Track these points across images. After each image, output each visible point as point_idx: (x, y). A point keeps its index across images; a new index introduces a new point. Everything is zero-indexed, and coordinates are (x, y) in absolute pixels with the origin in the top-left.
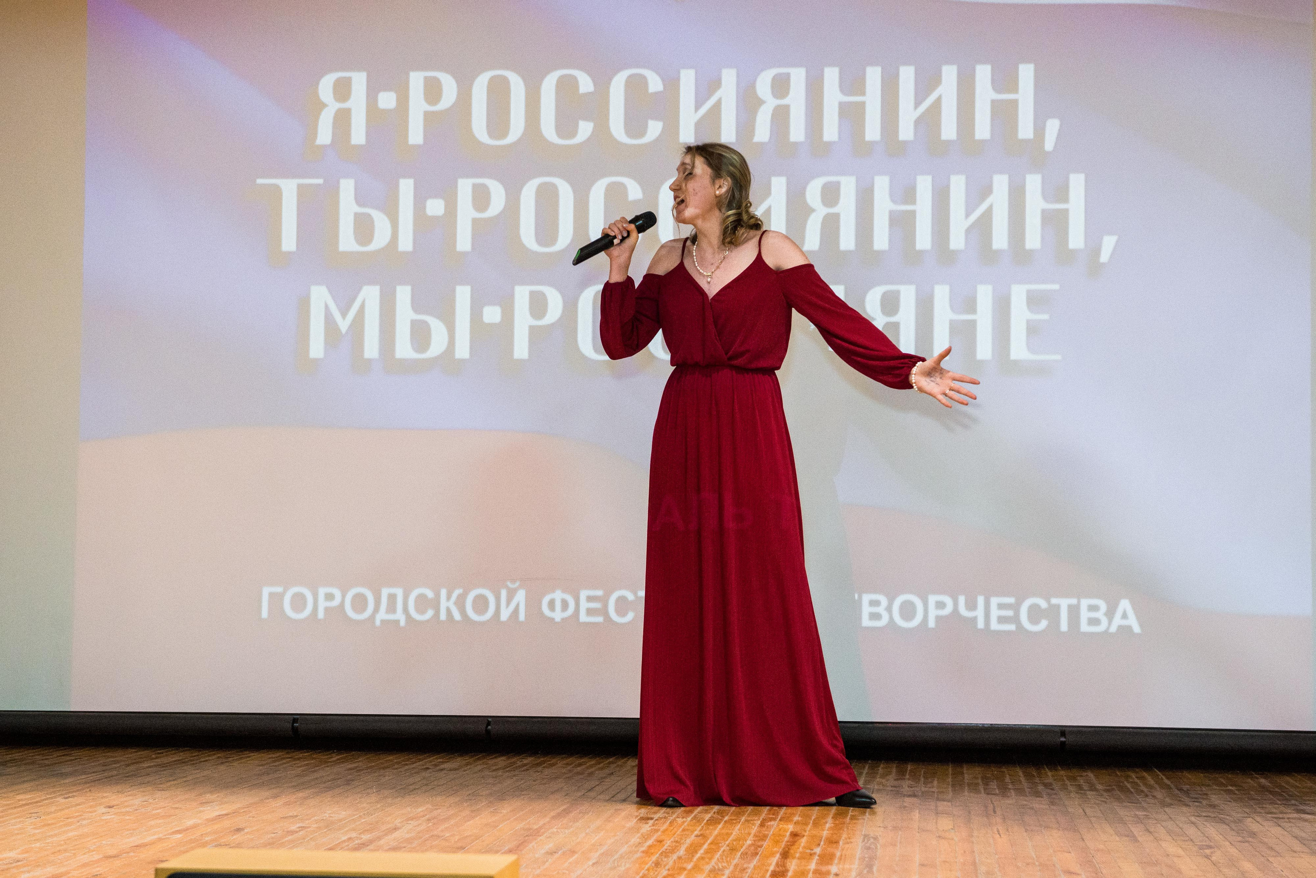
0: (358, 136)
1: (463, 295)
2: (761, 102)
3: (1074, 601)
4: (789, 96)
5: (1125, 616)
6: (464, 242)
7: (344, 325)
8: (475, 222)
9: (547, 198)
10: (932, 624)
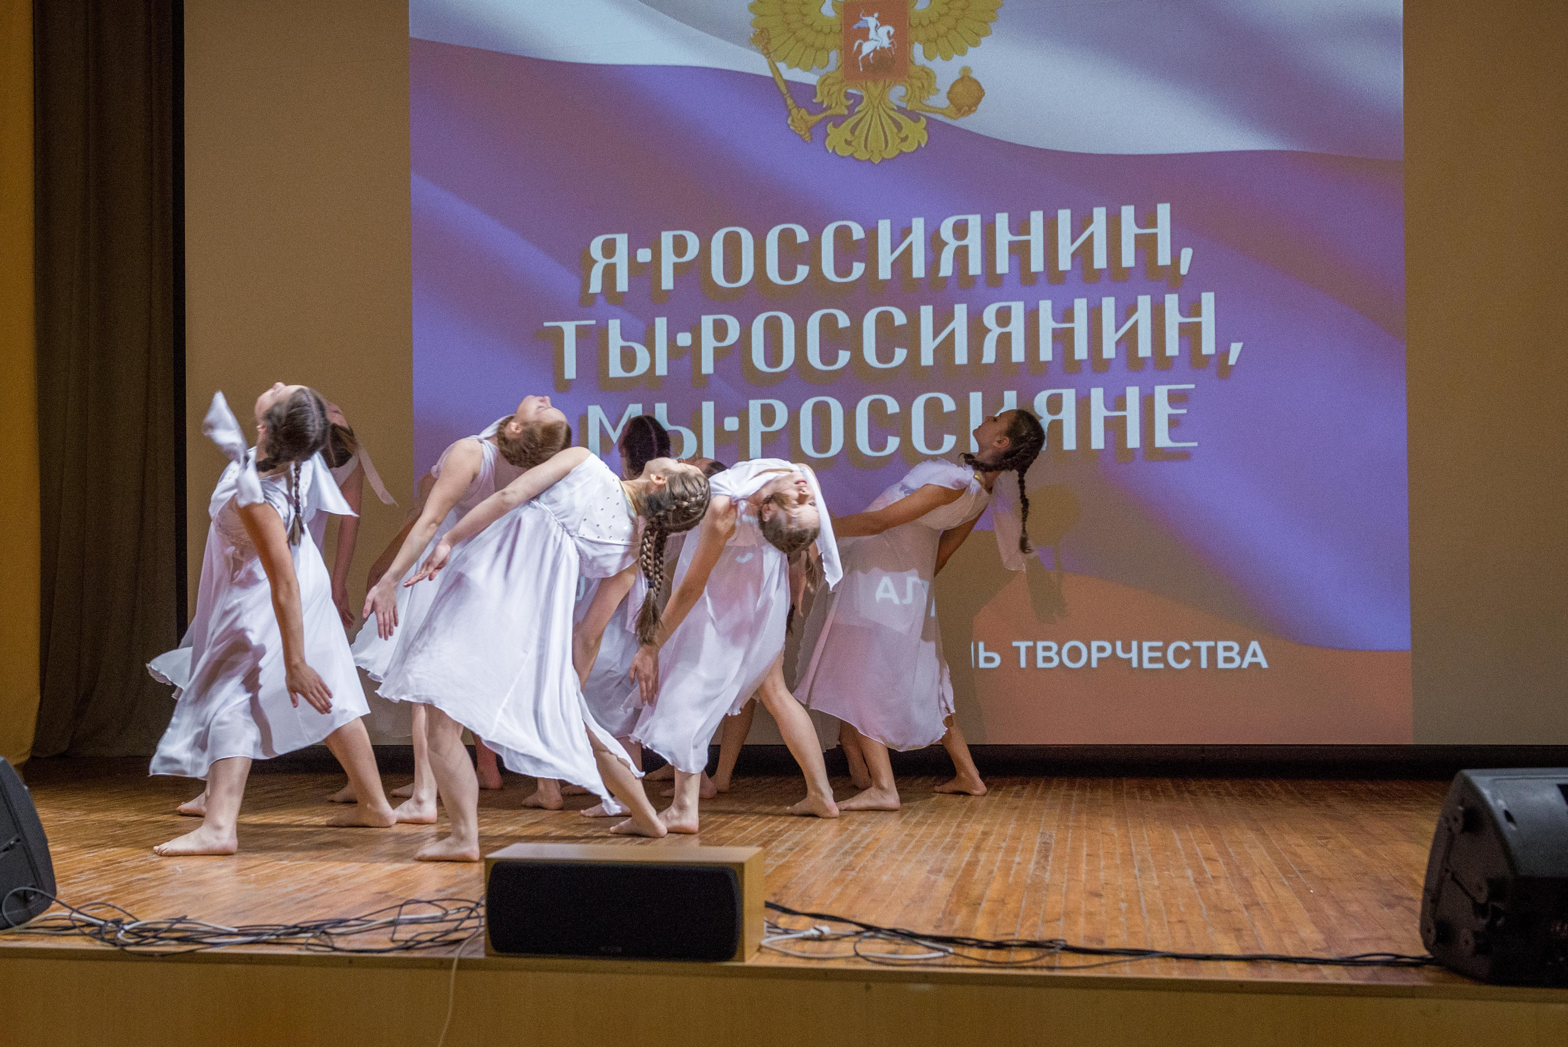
0: (622, 285)
1: (708, 409)
2: (946, 244)
3: (1212, 644)
4: (968, 238)
5: (1254, 655)
6: (708, 366)
8: (716, 349)
9: (773, 330)
10: (1094, 664)
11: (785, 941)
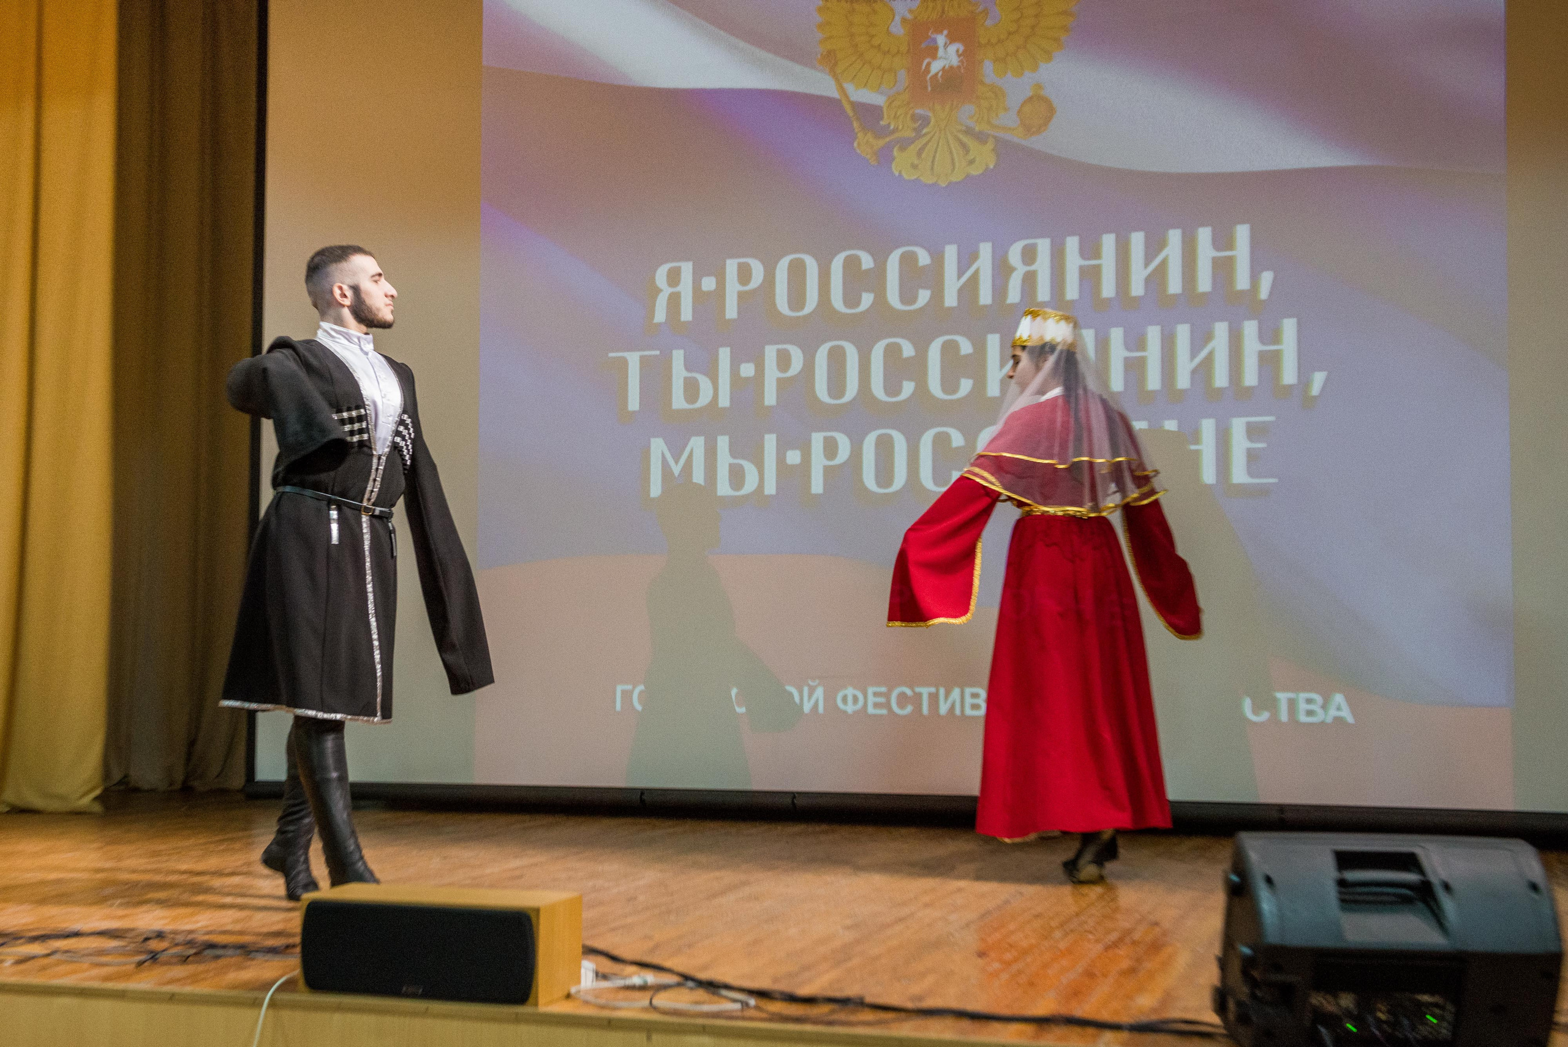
0: (687, 314)
1: (770, 442)
2: (1012, 269)
3: (1292, 695)
4: (1037, 263)
5: (1339, 708)
6: (770, 398)
7: (676, 469)
8: (779, 380)
9: (837, 359)
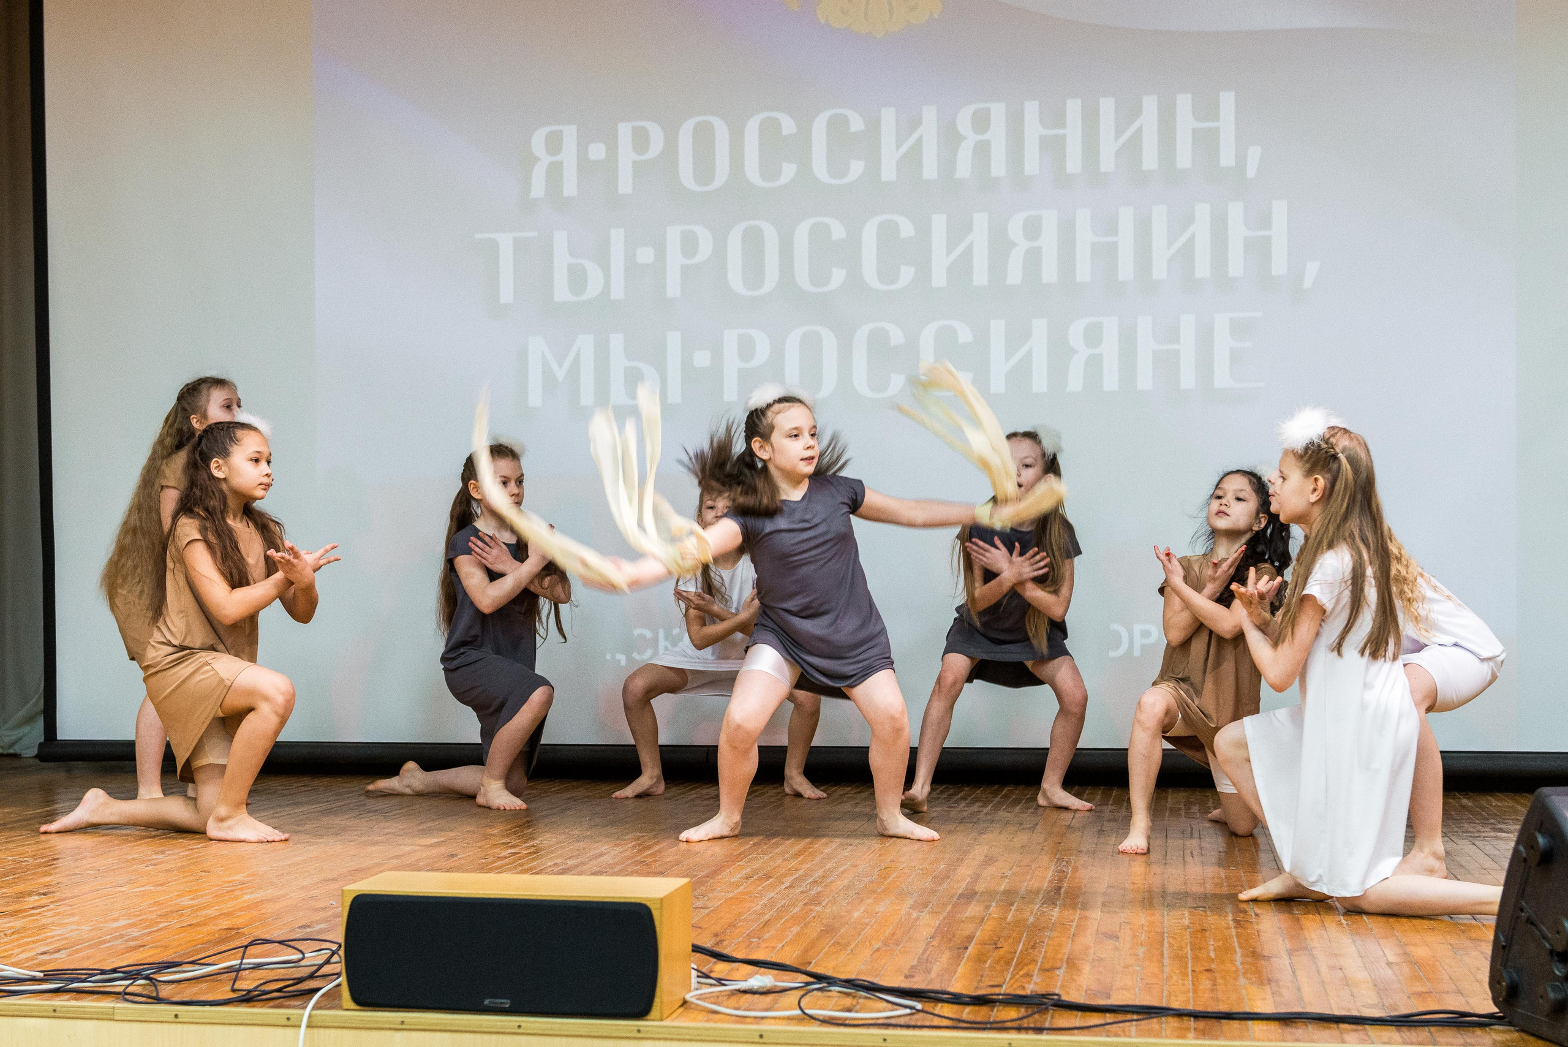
7: (560, 374)
11: (718, 994)
